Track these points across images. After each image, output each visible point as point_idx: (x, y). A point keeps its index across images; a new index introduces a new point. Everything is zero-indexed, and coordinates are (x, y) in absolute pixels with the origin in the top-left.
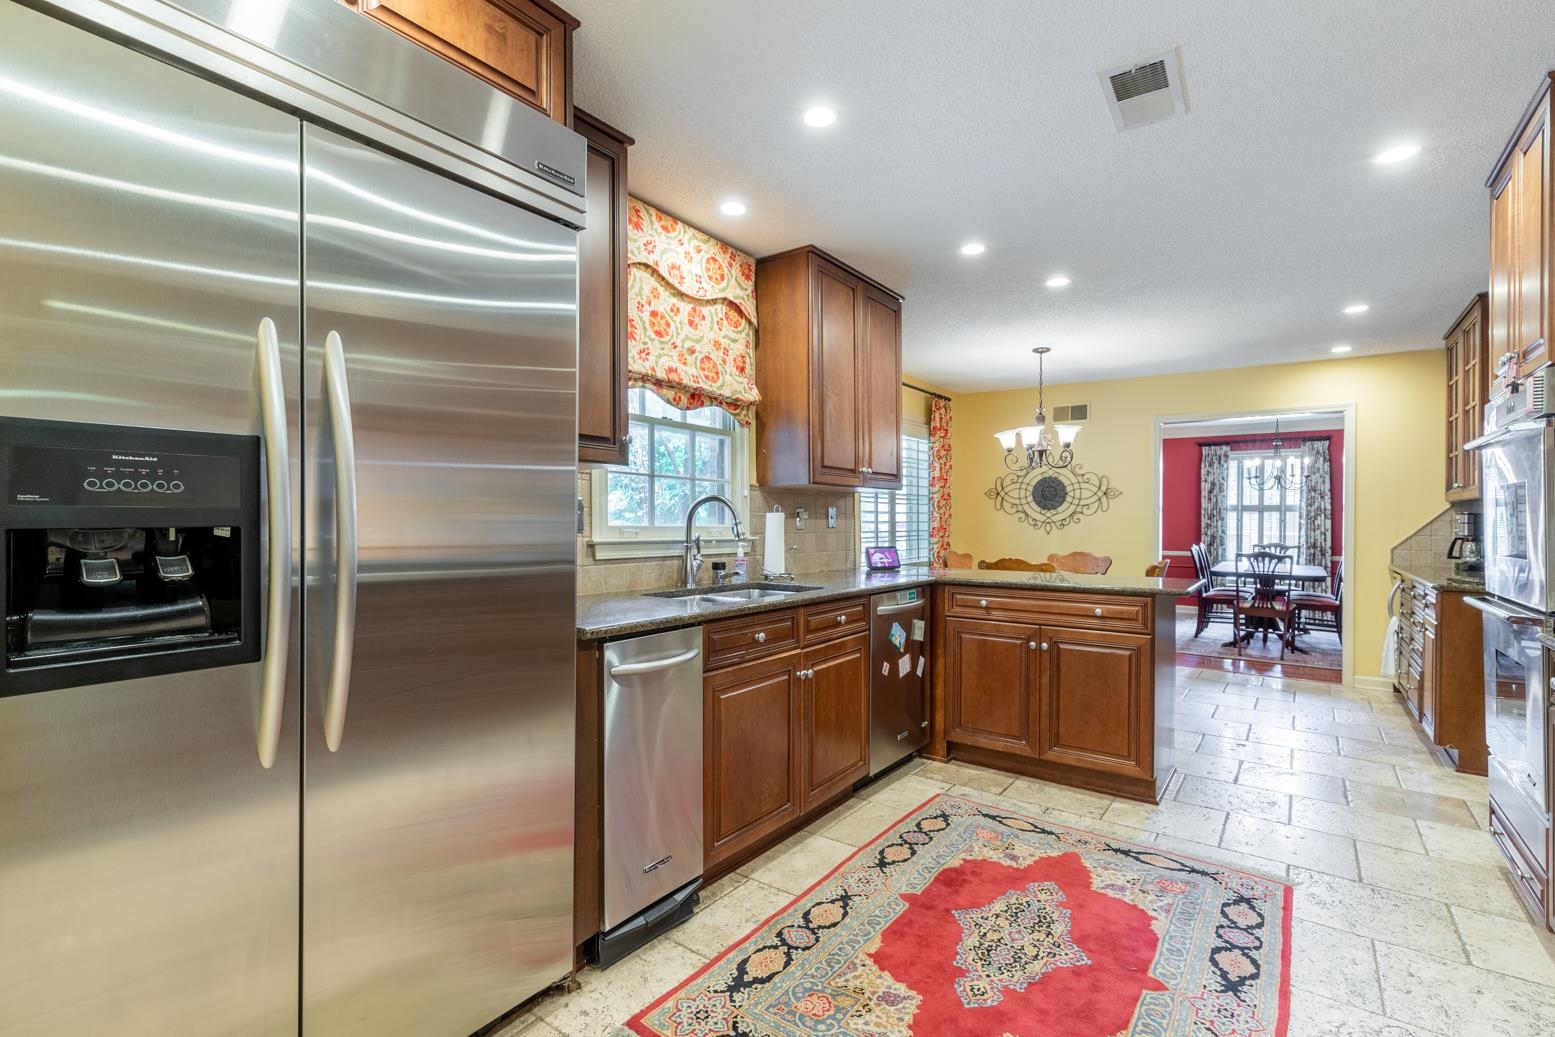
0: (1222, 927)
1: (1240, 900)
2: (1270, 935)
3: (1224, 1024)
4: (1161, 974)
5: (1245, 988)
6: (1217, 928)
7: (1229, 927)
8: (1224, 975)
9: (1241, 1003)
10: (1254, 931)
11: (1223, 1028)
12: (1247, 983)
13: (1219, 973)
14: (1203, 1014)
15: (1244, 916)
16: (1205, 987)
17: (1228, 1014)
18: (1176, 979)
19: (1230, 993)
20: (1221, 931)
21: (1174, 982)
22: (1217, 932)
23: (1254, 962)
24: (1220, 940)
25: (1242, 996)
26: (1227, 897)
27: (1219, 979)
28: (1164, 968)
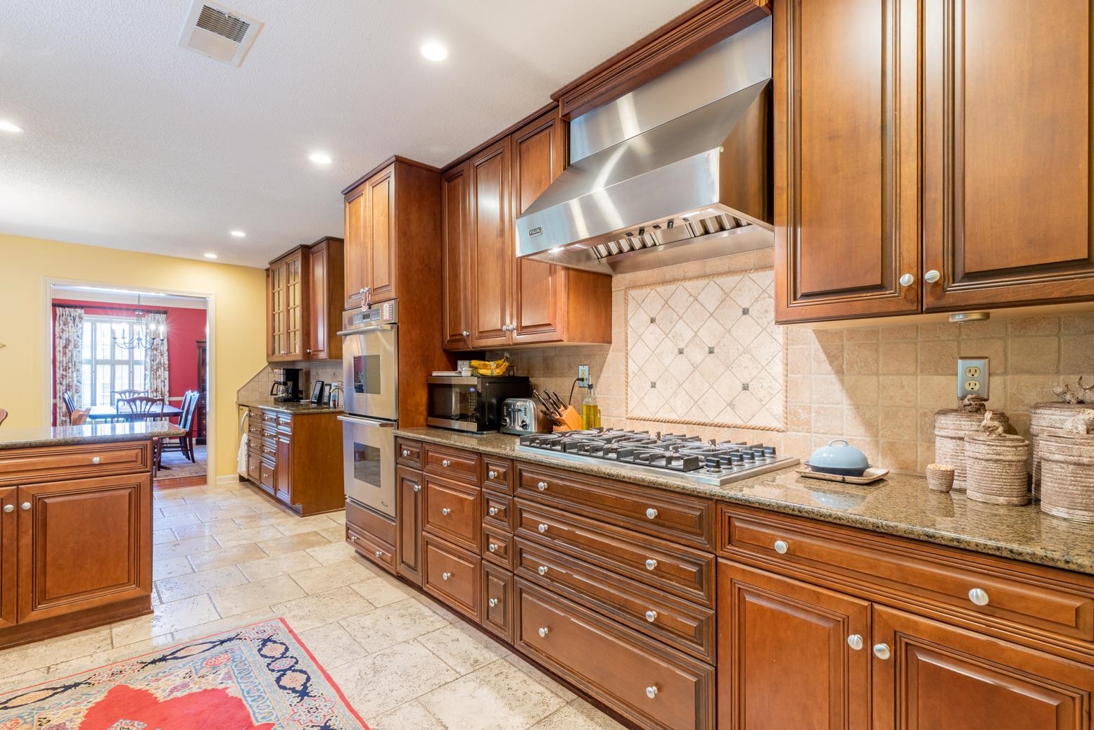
0: (269, 664)
1: (265, 642)
2: (295, 651)
3: (317, 717)
4: (262, 718)
5: (310, 689)
6: (267, 666)
7: (272, 662)
8: (294, 690)
9: (315, 698)
10: (287, 655)
11: (318, 719)
12: (308, 685)
13: (290, 692)
14: (304, 721)
15: (273, 650)
16: (291, 705)
17: (314, 710)
18: (273, 714)
19: (306, 697)
20: (271, 667)
21: (273, 717)
22: (270, 670)
23: (301, 671)
24: (274, 673)
25: (311, 694)
26: (256, 645)
27: (294, 695)
28: (261, 714)
